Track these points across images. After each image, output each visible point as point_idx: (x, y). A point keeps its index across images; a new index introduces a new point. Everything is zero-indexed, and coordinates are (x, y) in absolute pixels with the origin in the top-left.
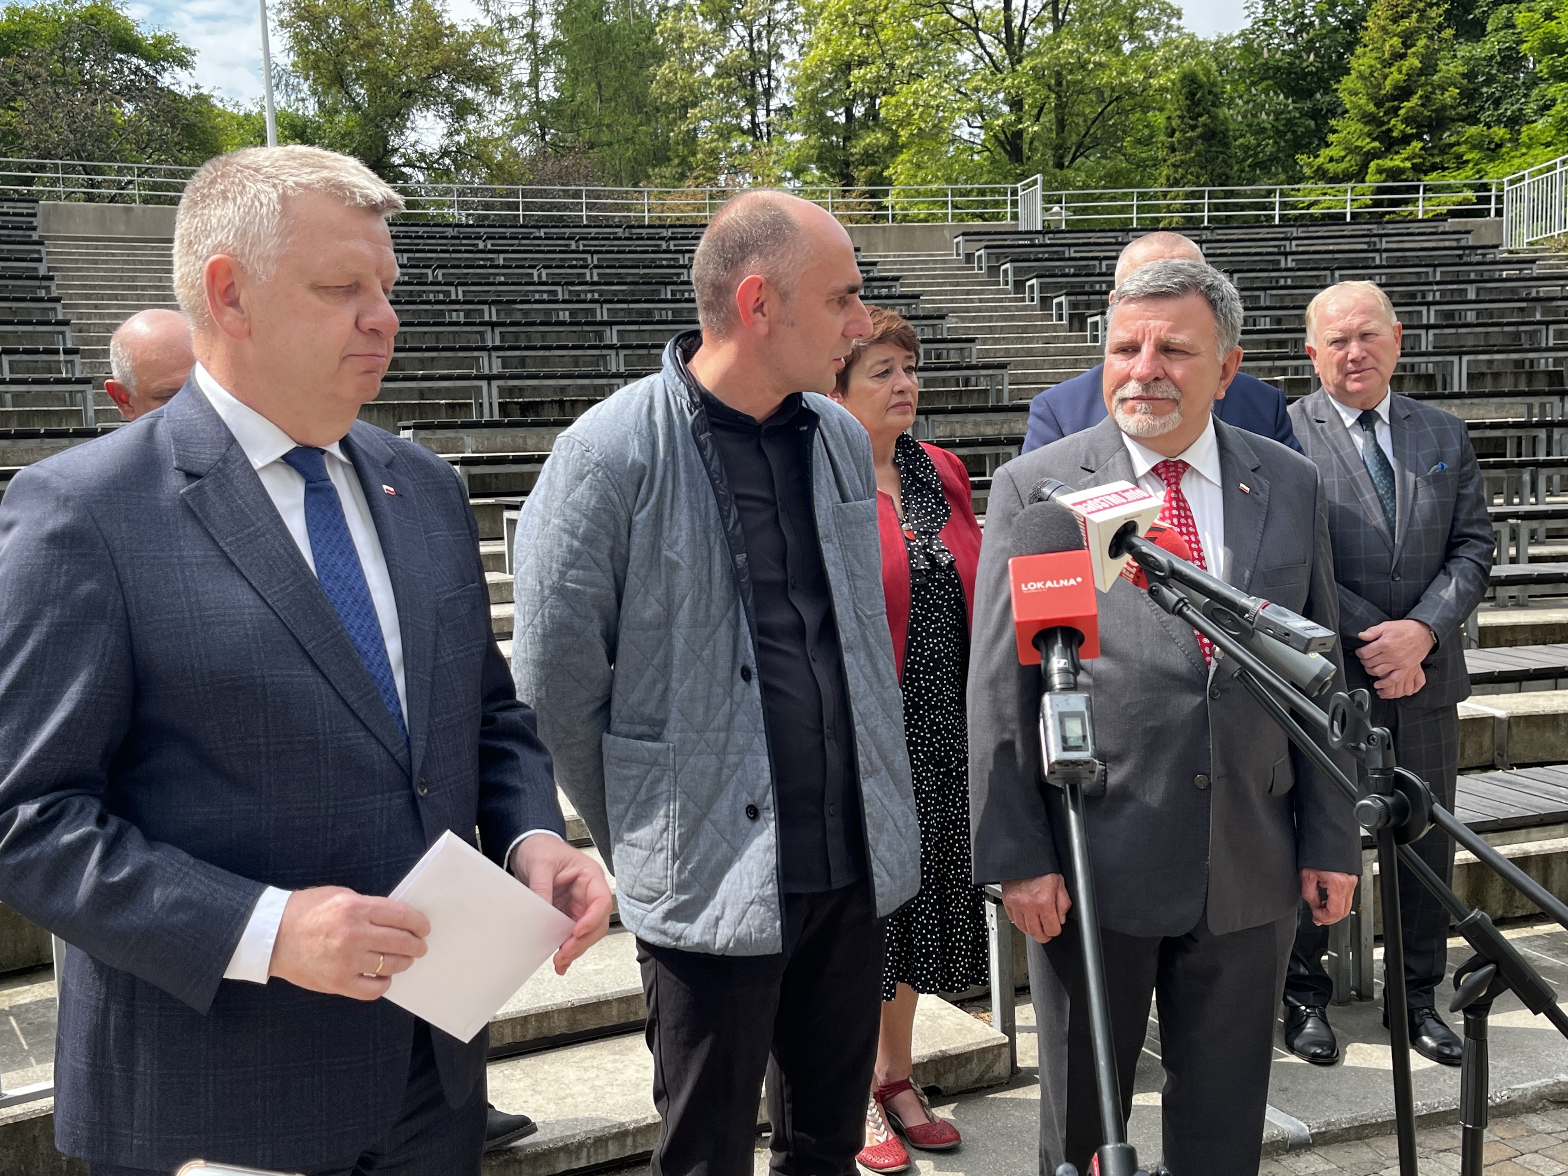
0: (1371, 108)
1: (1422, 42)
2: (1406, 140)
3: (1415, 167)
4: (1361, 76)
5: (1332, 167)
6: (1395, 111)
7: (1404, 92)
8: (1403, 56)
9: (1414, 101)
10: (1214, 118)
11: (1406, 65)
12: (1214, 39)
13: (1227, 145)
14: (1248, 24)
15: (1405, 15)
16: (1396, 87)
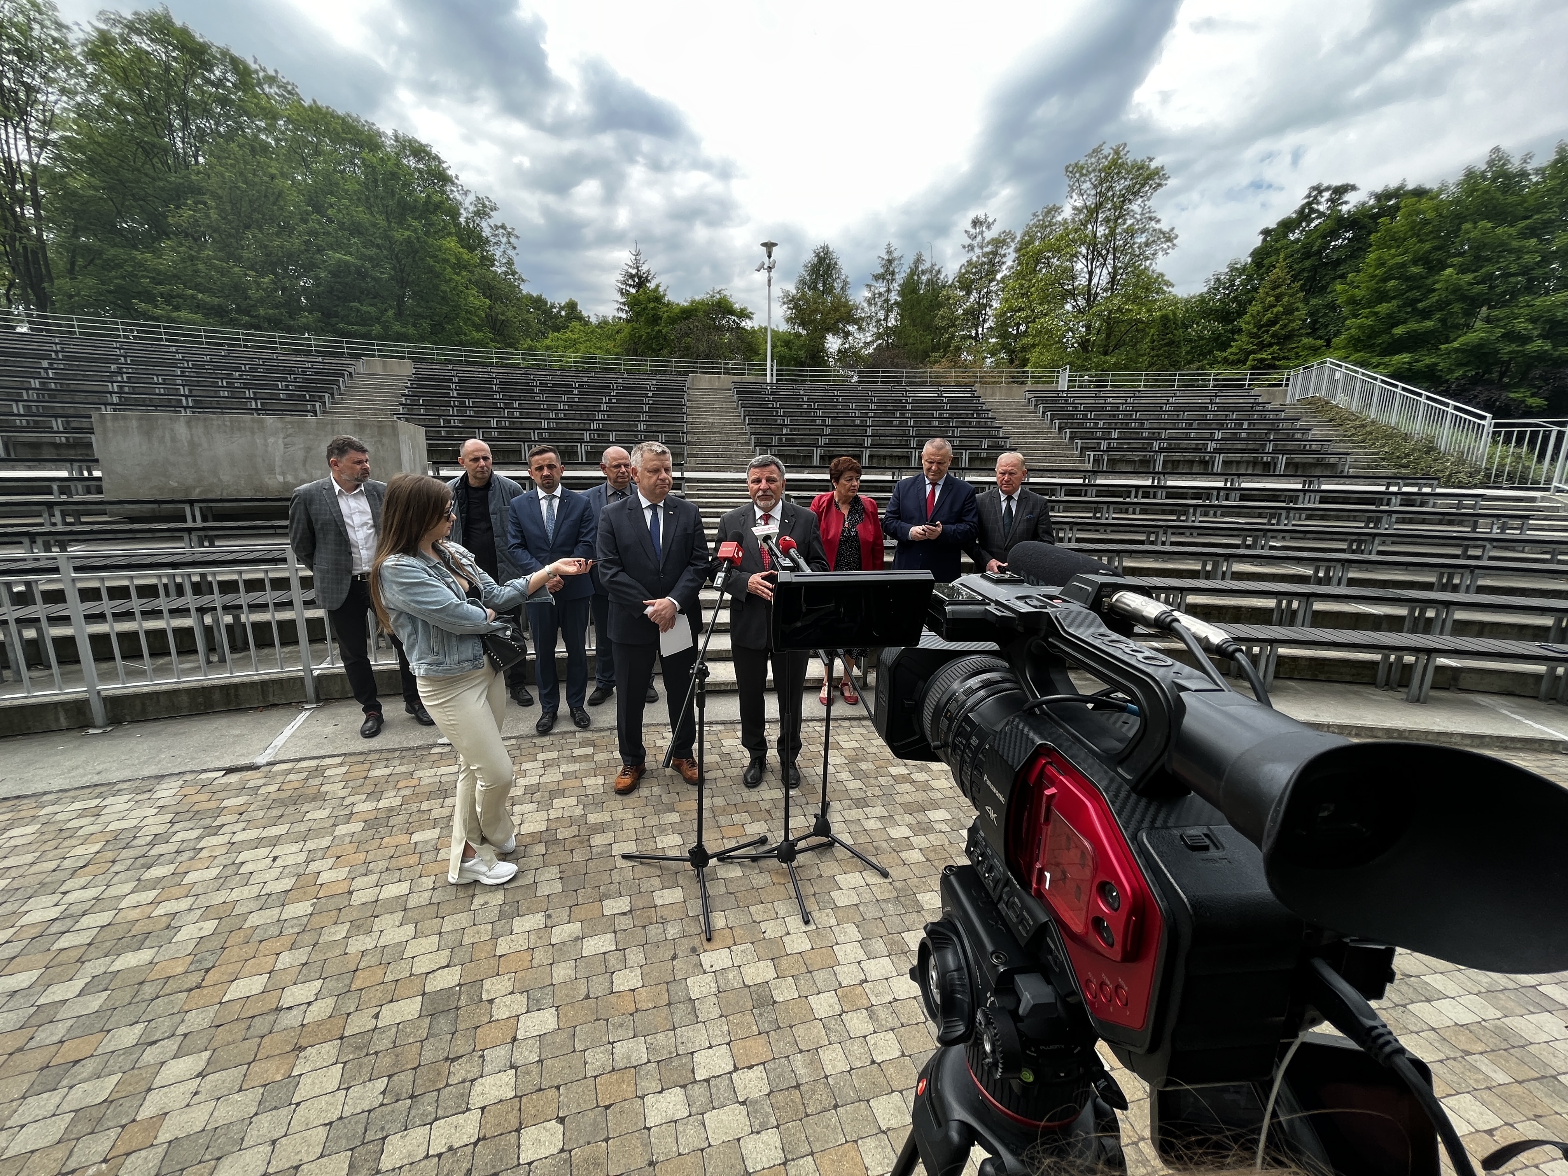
0: (1255, 330)
1: (1286, 299)
2: (1270, 345)
3: (1273, 358)
4: (1252, 315)
5: (1231, 357)
6: (1267, 331)
7: (1273, 322)
8: (1275, 306)
9: (1277, 326)
10: (1174, 335)
11: (1275, 310)
12: (1186, 296)
13: (1179, 347)
14: (1205, 289)
15: (1278, 287)
16: (1269, 320)
